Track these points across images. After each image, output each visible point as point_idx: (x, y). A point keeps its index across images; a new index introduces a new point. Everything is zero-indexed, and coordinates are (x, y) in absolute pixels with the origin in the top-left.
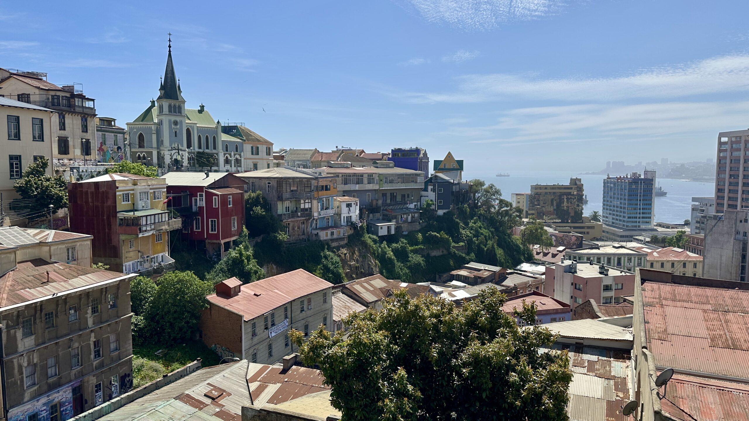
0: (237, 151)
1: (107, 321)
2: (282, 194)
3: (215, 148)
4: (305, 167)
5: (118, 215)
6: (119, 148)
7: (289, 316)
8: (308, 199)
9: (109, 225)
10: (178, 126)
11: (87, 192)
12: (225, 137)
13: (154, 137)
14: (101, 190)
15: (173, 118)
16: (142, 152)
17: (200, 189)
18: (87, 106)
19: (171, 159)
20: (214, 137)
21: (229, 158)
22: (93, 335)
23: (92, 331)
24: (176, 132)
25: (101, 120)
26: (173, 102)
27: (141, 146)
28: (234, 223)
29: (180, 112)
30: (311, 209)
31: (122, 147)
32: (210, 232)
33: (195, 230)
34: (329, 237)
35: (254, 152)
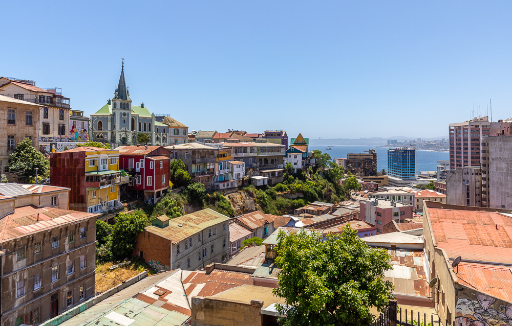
0: (164, 132)
1: (79, 247)
2: (195, 160)
3: (150, 130)
4: (210, 142)
5: (86, 174)
6: (85, 130)
7: (201, 240)
8: (212, 162)
9: (79, 181)
10: (126, 117)
11: (64, 160)
12: (157, 124)
13: (109, 123)
14: (74, 158)
15: (123, 111)
16: (100, 133)
17: (141, 157)
18: (64, 103)
19: (120, 137)
20: (150, 124)
21: (159, 136)
22: (68, 257)
23: (68, 254)
24: (124, 120)
25: (74, 112)
26: (123, 101)
27: (100, 129)
28: (163, 179)
29: (128, 107)
30: (214, 169)
31: (87, 130)
32: (147, 185)
33: (137, 183)
34: (226, 187)
35: (176, 133)
